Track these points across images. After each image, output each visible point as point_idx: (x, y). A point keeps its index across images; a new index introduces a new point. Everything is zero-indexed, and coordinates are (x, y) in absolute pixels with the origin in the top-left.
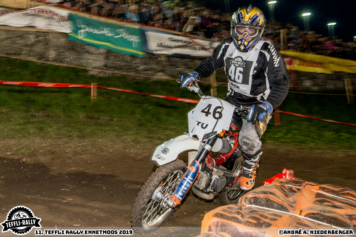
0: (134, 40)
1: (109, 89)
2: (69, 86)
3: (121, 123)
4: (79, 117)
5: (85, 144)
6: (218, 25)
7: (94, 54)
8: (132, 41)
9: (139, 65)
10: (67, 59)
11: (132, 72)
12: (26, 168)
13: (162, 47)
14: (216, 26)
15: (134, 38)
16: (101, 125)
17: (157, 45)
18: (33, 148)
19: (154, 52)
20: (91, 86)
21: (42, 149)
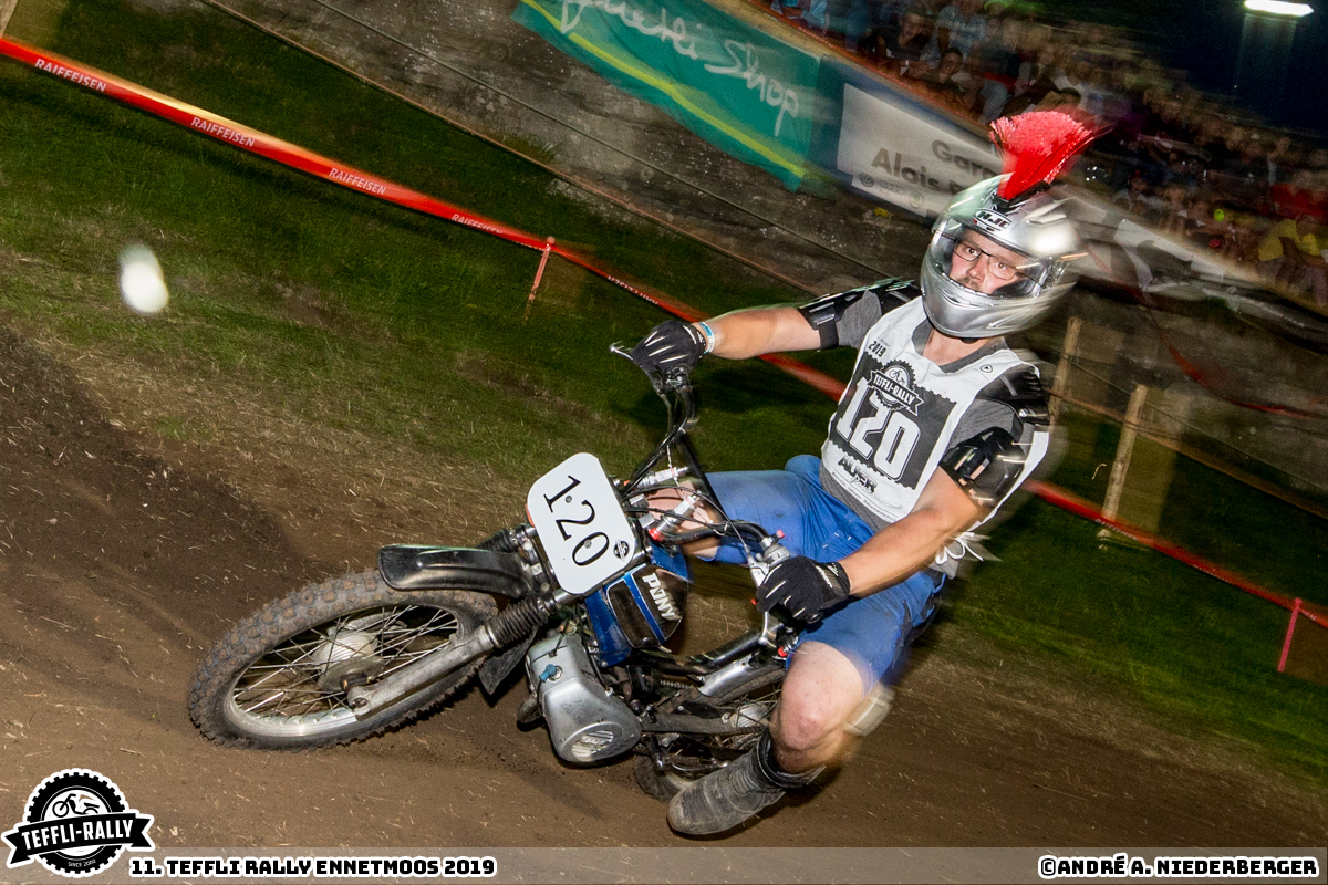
0: (786, 106)
1: (613, 283)
2: (455, 218)
3: (618, 442)
4: (452, 360)
5: (437, 487)
6: (1173, 150)
7: (600, 114)
8: (777, 109)
9: (774, 220)
10: (483, 101)
11: (736, 236)
12: (163, 513)
13: (896, 175)
14: (1164, 154)
15: (790, 100)
16: (532, 423)
17: (878, 157)
18: (221, 434)
19: (857, 184)
20: (545, 247)
21: (256, 451)
